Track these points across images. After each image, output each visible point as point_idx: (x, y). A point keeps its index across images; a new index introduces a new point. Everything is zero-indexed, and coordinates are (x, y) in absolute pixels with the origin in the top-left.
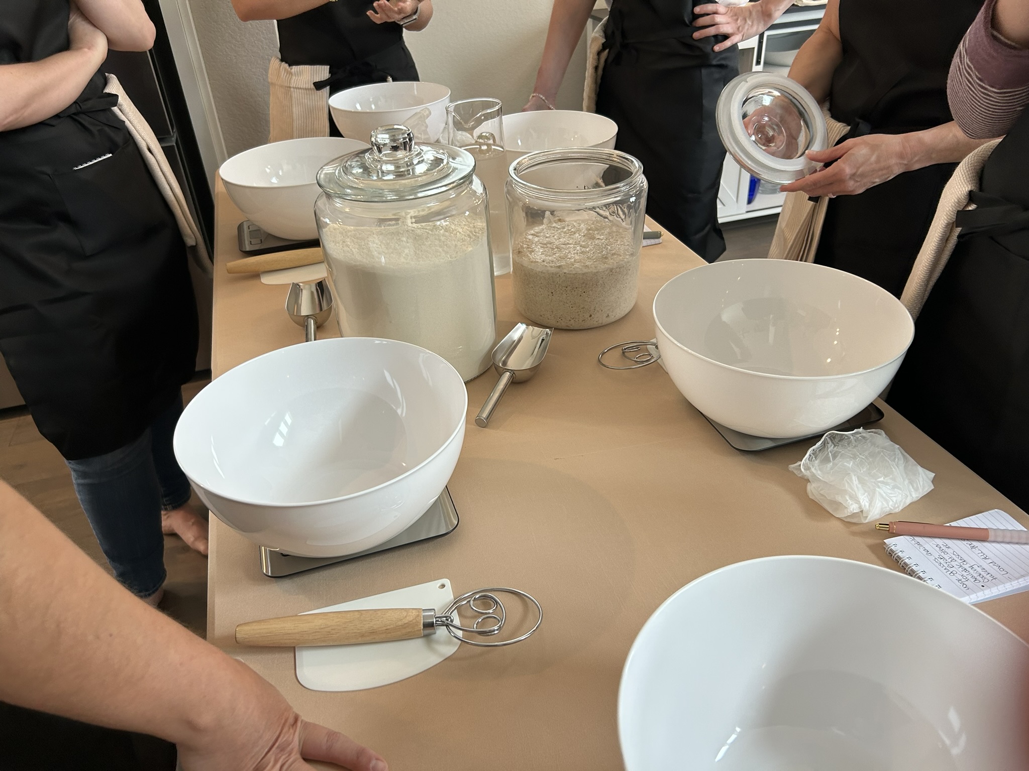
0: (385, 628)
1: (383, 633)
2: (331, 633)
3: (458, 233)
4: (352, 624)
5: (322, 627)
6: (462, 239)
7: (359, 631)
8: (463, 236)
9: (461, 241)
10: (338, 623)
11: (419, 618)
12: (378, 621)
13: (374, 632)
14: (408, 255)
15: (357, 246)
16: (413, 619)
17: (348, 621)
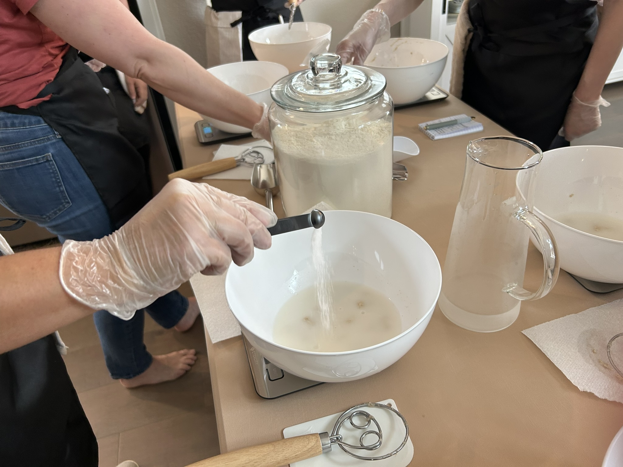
0: (294, 455)
1: (293, 458)
2: (255, 465)
3: (372, 132)
4: (270, 456)
5: (247, 462)
6: (375, 136)
7: (275, 460)
8: (375, 134)
9: (375, 137)
10: (259, 457)
11: (319, 442)
12: (289, 450)
13: (287, 459)
14: (338, 150)
15: (299, 144)
16: (315, 444)
17: (265, 454)
